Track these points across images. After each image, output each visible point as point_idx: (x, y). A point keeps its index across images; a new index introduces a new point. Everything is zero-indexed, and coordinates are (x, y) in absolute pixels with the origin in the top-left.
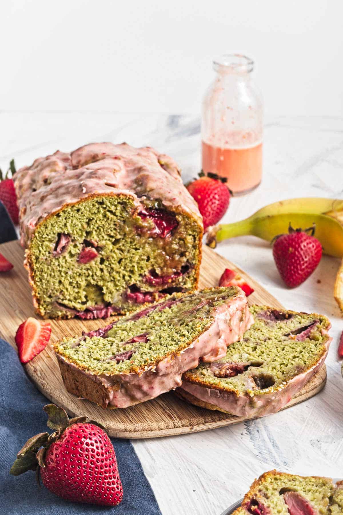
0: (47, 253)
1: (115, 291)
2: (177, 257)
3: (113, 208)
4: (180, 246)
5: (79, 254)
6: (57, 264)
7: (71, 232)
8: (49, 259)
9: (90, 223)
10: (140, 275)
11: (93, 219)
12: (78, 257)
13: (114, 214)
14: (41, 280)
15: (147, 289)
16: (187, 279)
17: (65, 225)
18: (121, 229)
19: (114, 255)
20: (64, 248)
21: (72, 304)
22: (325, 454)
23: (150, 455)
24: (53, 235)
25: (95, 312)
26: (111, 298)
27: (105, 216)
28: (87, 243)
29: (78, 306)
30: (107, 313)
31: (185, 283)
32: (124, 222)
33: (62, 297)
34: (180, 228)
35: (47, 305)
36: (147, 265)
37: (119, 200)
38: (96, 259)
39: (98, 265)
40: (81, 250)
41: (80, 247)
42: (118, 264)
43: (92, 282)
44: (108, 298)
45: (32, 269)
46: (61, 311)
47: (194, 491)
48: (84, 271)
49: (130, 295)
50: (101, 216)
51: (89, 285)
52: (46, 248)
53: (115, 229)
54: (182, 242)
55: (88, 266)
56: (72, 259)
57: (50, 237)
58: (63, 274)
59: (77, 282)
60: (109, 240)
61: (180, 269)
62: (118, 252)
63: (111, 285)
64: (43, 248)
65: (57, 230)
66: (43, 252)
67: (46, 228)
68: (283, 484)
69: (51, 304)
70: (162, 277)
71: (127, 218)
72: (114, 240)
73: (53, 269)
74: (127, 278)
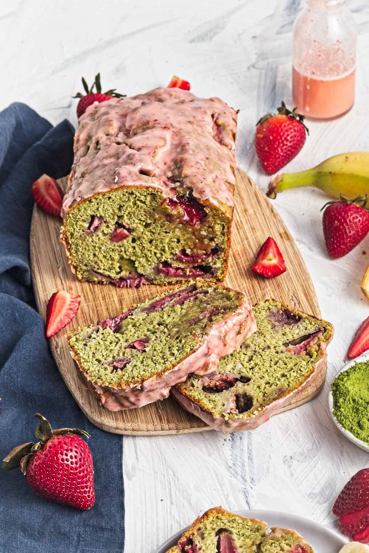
0: (81, 231)
1: (147, 265)
2: (206, 241)
3: (142, 198)
4: (209, 232)
5: (111, 233)
6: (90, 240)
7: (103, 215)
8: (83, 236)
9: (121, 208)
10: (172, 253)
11: (124, 205)
12: (111, 236)
13: (144, 203)
14: (76, 252)
15: (179, 265)
16: (217, 260)
17: (98, 209)
18: (150, 216)
19: (145, 237)
20: (97, 228)
21: (107, 273)
22: (292, 475)
23: (136, 453)
24: (86, 217)
25: (128, 281)
26: (144, 270)
27: (135, 204)
28: (119, 225)
29: (113, 275)
30: (140, 282)
31: (215, 263)
32: (154, 210)
33: (96, 267)
34: (209, 217)
35: (84, 272)
36: (177, 246)
37: (148, 192)
38: (128, 239)
39: (130, 244)
40: (113, 230)
41: (113, 227)
42: (149, 244)
43: (125, 256)
44: (140, 270)
45: (68, 243)
46: (97, 278)
47: (162, 500)
48: (116, 247)
49: (161, 269)
50: (131, 204)
51: (122, 258)
52: (80, 227)
53: (146, 215)
54: (210, 229)
55: (120, 243)
56: (105, 237)
57: (83, 218)
58: (97, 249)
59: (111, 256)
60: (140, 223)
61: (210, 251)
62: (149, 234)
63: (143, 260)
64: (77, 227)
65: (90, 212)
66: (77, 229)
67: (80, 210)
68: (222, 524)
69: (87, 271)
70: (192, 256)
71: (157, 207)
72: (144, 224)
73: (87, 244)
74: (158, 255)
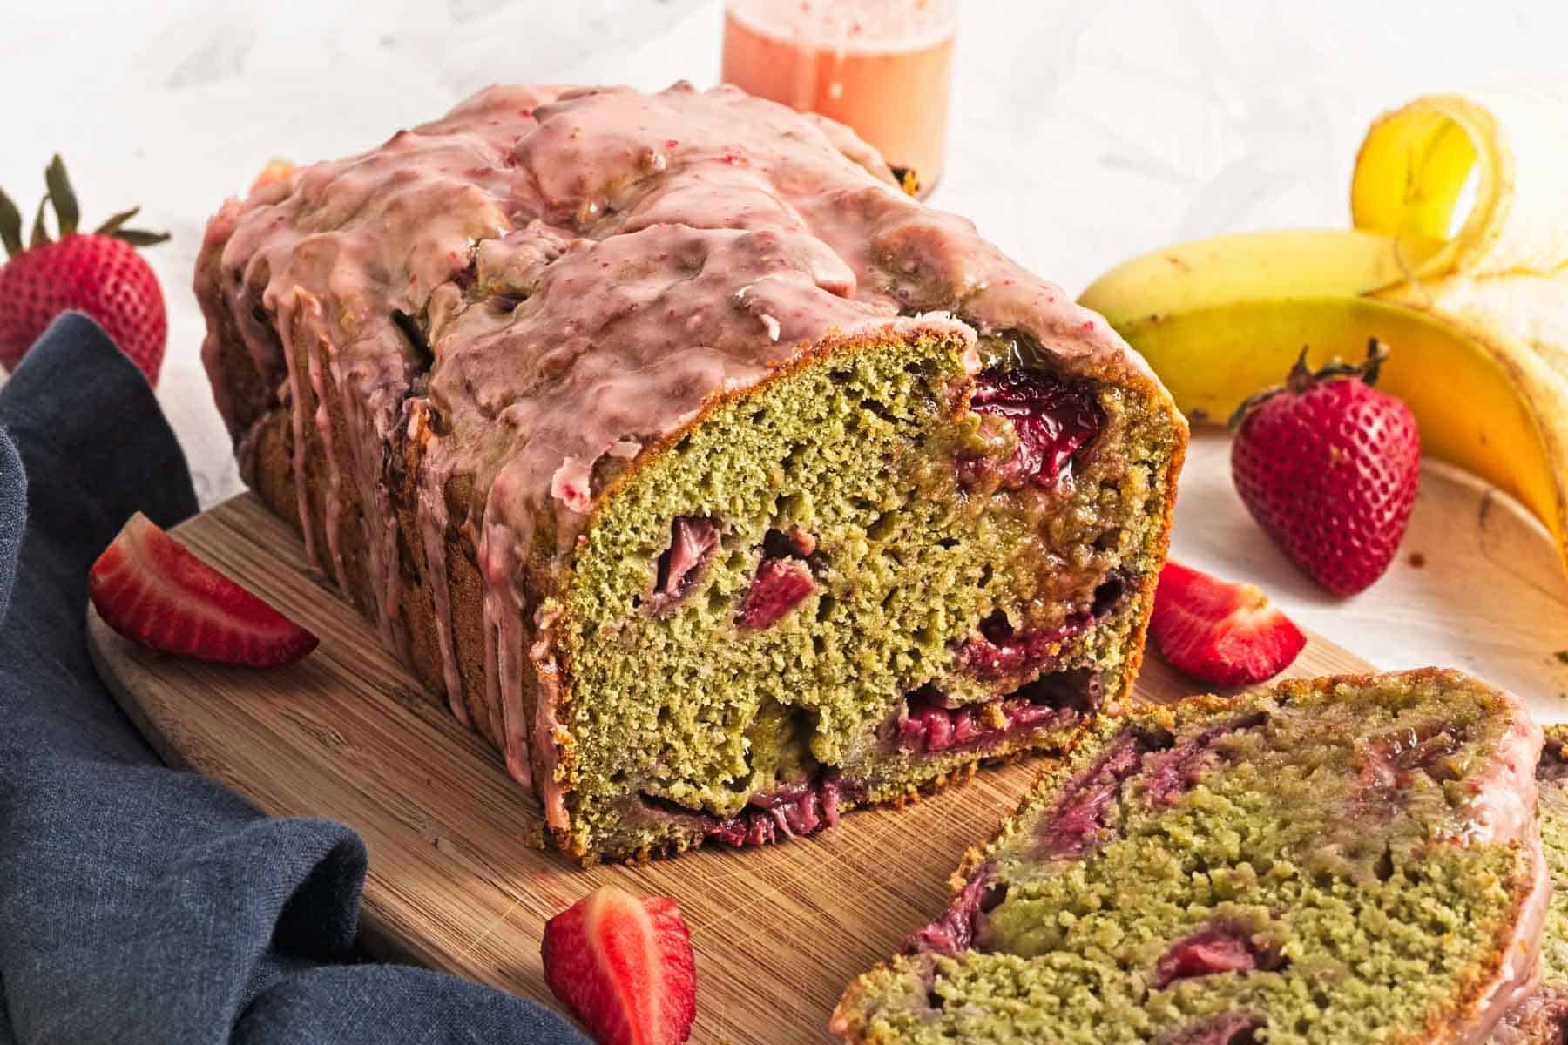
0: (629, 603)
1: (856, 717)
2: (1085, 555)
3: (884, 396)
4: (1103, 512)
5: (743, 591)
6: (661, 642)
7: (725, 506)
8: (633, 627)
9: (797, 459)
10: (951, 643)
11: (811, 442)
12: (741, 606)
13: (886, 415)
14: (594, 718)
15: (969, 693)
16: (1111, 633)
17: (706, 482)
18: (903, 472)
19: (872, 578)
20: (692, 574)
21: (698, 796)
24: (656, 529)
25: (779, 813)
26: (842, 747)
27: (851, 427)
28: (777, 545)
29: (721, 798)
30: (821, 810)
31: (1101, 654)
32: (919, 441)
33: (663, 773)
34: (1112, 439)
35: (604, 813)
36: (977, 600)
37: (912, 358)
38: (804, 603)
39: (810, 627)
40: (752, 574)
41: (752, 560)
42: (880, 610)
43: (782, 695)
44: (828, 750)
45: (566, 678)
46: (654, 828)
48: (757, 656)
49: (908, 726)
50: (839, 427)
51: (768, 704)
52: (626, 585)
53: (883, 475)
54: (1110, 494)
55: (773, 633)
56: (719, 615)
57: (644, 538)
58: (679, 680)
59: (727, 702)
60: (856, 520)
61: (1091, 598)
62: (882, 562)
63: (844, 697)
64: (612, 587)
65: (674, 504)
66: (614, 601)
67: (635, 501)
69: (620, 803)
70: (1025, 639)
71: (936, 424)
72: (875, 516)
73: (645, 666)
74: (904, 661)
